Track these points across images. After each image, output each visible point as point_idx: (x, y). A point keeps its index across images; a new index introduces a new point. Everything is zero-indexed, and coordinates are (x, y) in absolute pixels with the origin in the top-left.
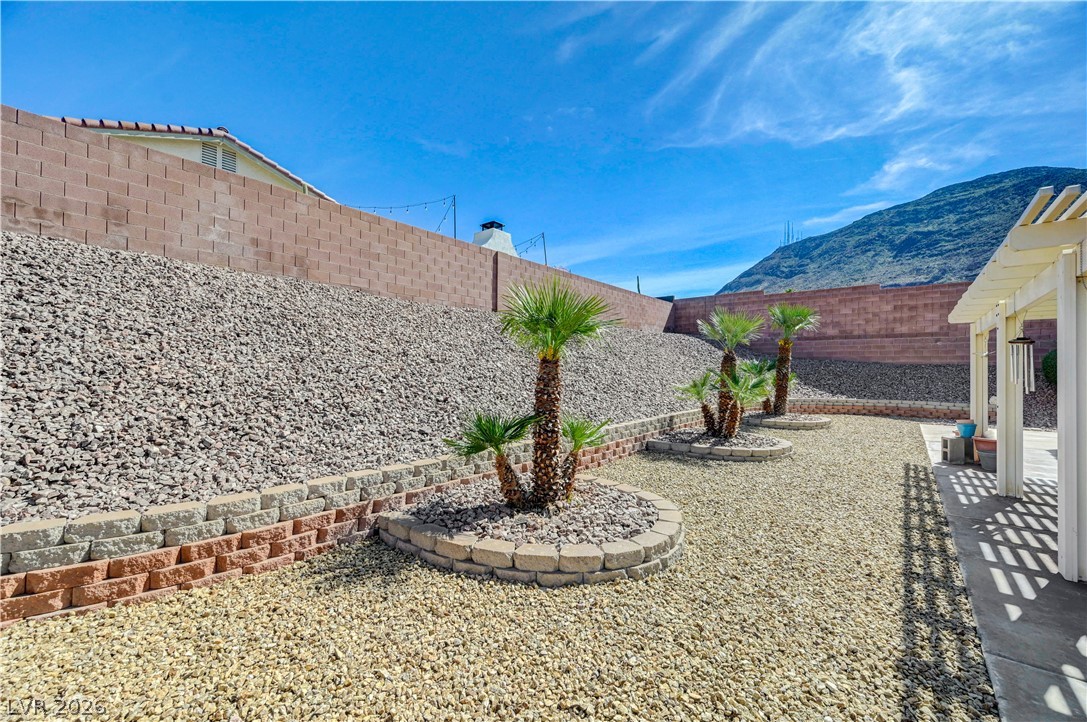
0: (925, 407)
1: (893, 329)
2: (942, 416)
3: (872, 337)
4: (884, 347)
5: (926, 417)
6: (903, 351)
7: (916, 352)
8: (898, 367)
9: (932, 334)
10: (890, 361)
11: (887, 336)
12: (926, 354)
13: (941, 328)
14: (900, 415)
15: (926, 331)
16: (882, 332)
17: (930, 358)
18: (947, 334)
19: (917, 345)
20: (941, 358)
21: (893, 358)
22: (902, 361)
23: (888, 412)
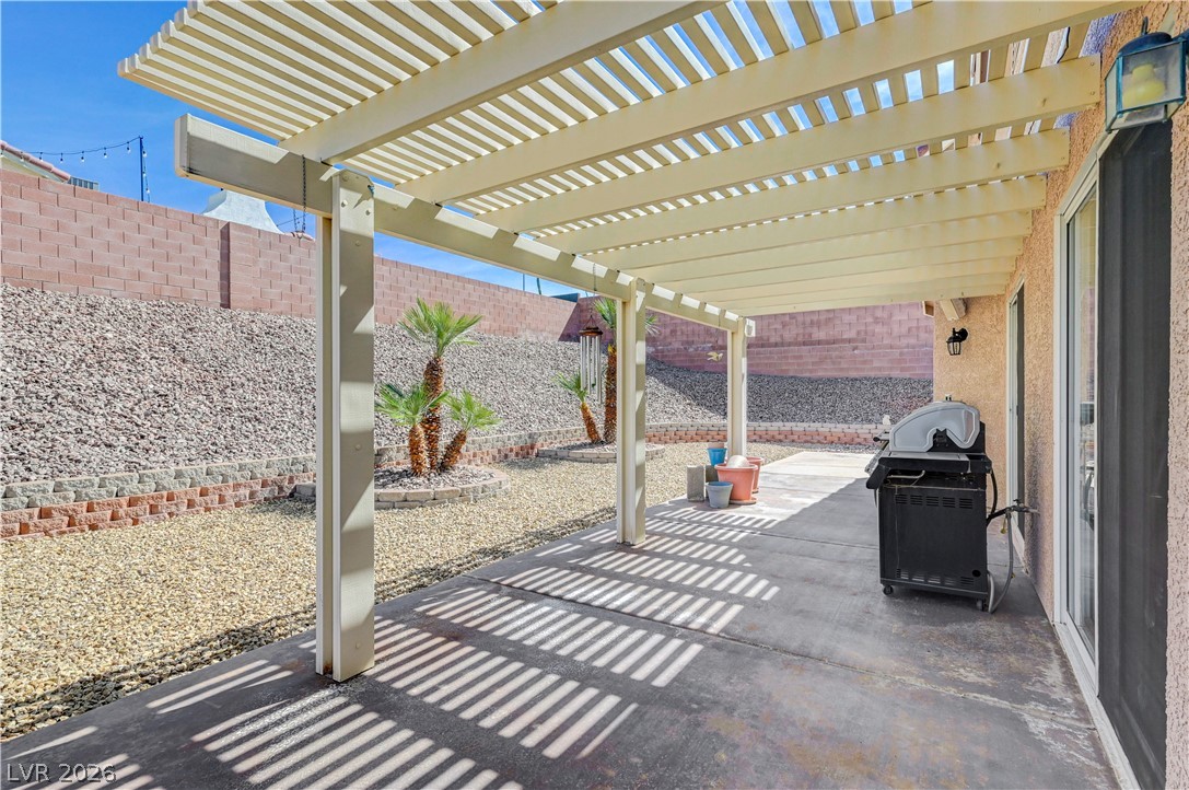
0: (821, 430)
1: (810, 335)
2: (836, 439)
3: (790, 344)
4: (801, 357)
5: (819, 442)
6: (821, 361)
7: (834, 363)
8: (810, 381)
9: (850, 341)
10: (807, 375)
11: (804, 344)
12: (844, 365)
13: (858, 333)
14: (793, 441)
15: (845, 337)
16: (800, 339)
17: (848, 369)
18: (864, 341)
19: (834, 354)
20: (857, 369)
21: (811, 371)
22: (821, 374)
23: (781, 437)
